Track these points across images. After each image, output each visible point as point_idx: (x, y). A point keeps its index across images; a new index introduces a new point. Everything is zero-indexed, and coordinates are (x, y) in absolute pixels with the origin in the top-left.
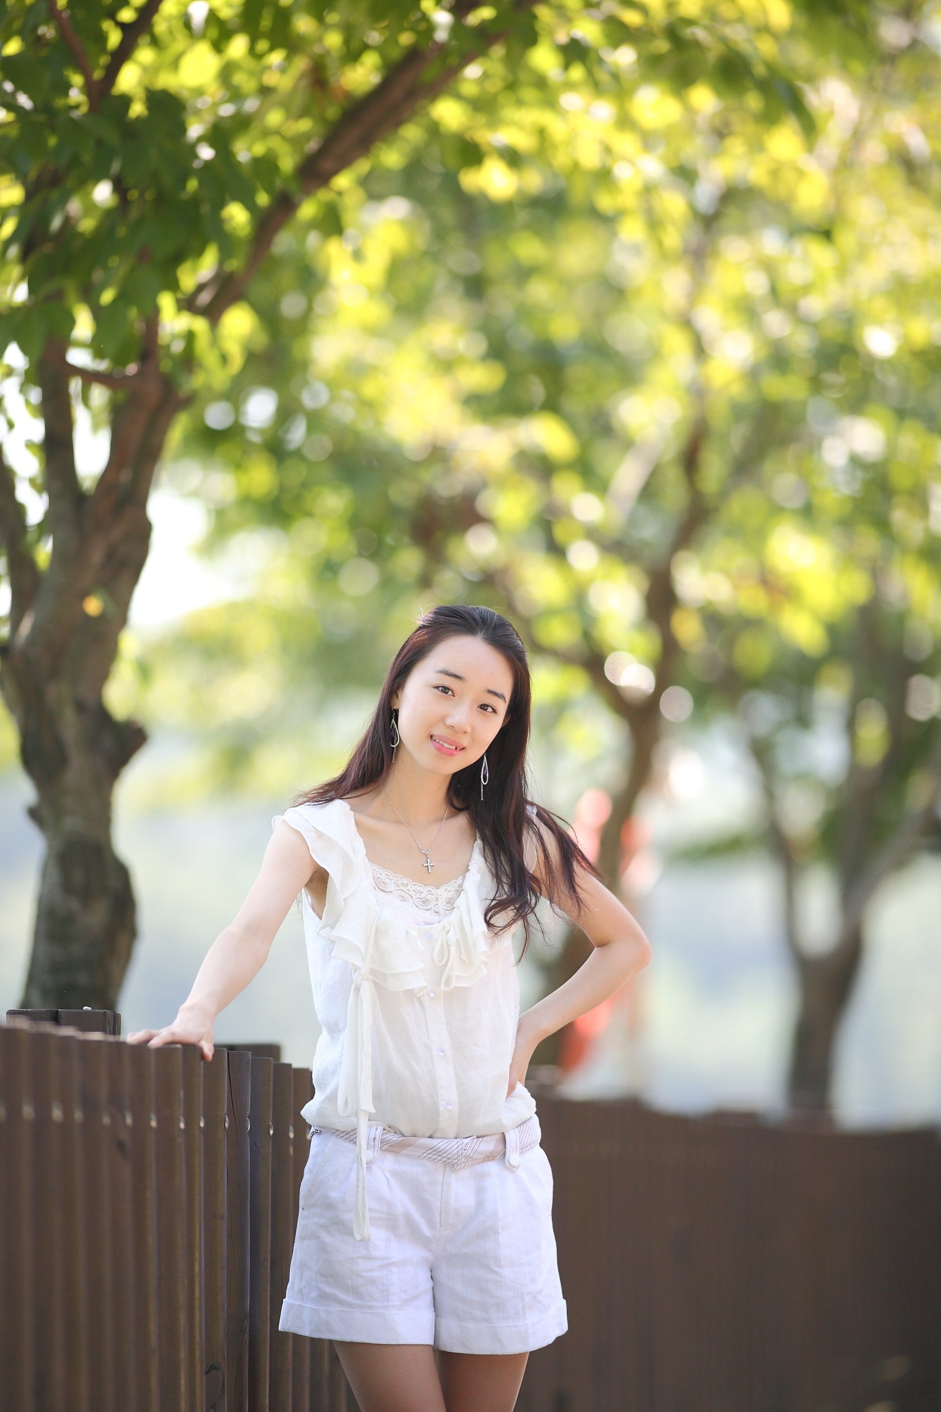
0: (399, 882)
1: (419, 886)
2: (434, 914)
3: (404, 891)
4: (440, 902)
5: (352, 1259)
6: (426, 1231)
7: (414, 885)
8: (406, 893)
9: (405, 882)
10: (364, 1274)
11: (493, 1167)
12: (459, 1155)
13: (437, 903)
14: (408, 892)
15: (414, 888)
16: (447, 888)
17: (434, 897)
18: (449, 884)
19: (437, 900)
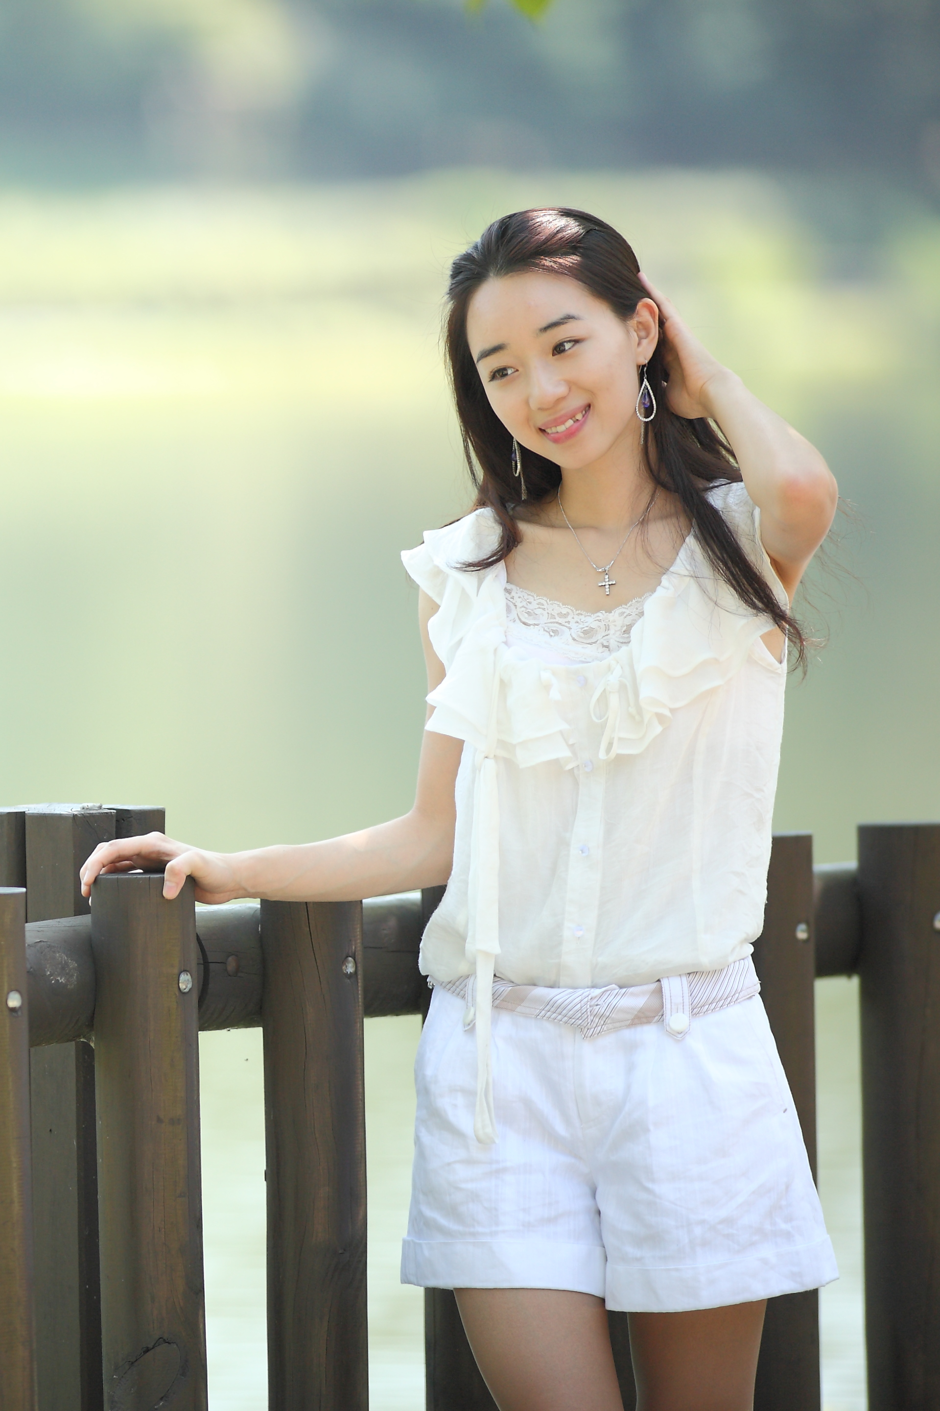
0: (555, 613)
1: (585, 616)
2: (601, 649)
3: (560, 624)
4: (612, 632)
5: (449, 1164)
6: (560, 1128)
7: (578, 614)
8: (564, 626)
9: (564, 611)
10: (463, 1186)
11: (649, 1033)
12: (583, 1012)
13: (607, 633)
14: (567, 624)
15: (577, 618)
16: (624, 610)
17: (602, 624)
18: (628, 605)
19: (607, 628)
